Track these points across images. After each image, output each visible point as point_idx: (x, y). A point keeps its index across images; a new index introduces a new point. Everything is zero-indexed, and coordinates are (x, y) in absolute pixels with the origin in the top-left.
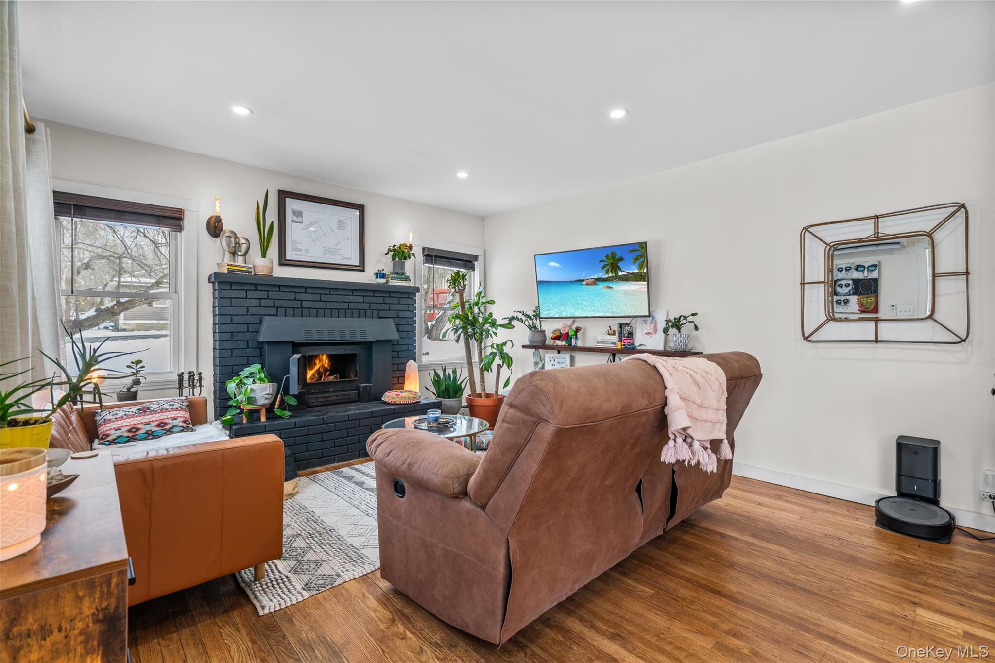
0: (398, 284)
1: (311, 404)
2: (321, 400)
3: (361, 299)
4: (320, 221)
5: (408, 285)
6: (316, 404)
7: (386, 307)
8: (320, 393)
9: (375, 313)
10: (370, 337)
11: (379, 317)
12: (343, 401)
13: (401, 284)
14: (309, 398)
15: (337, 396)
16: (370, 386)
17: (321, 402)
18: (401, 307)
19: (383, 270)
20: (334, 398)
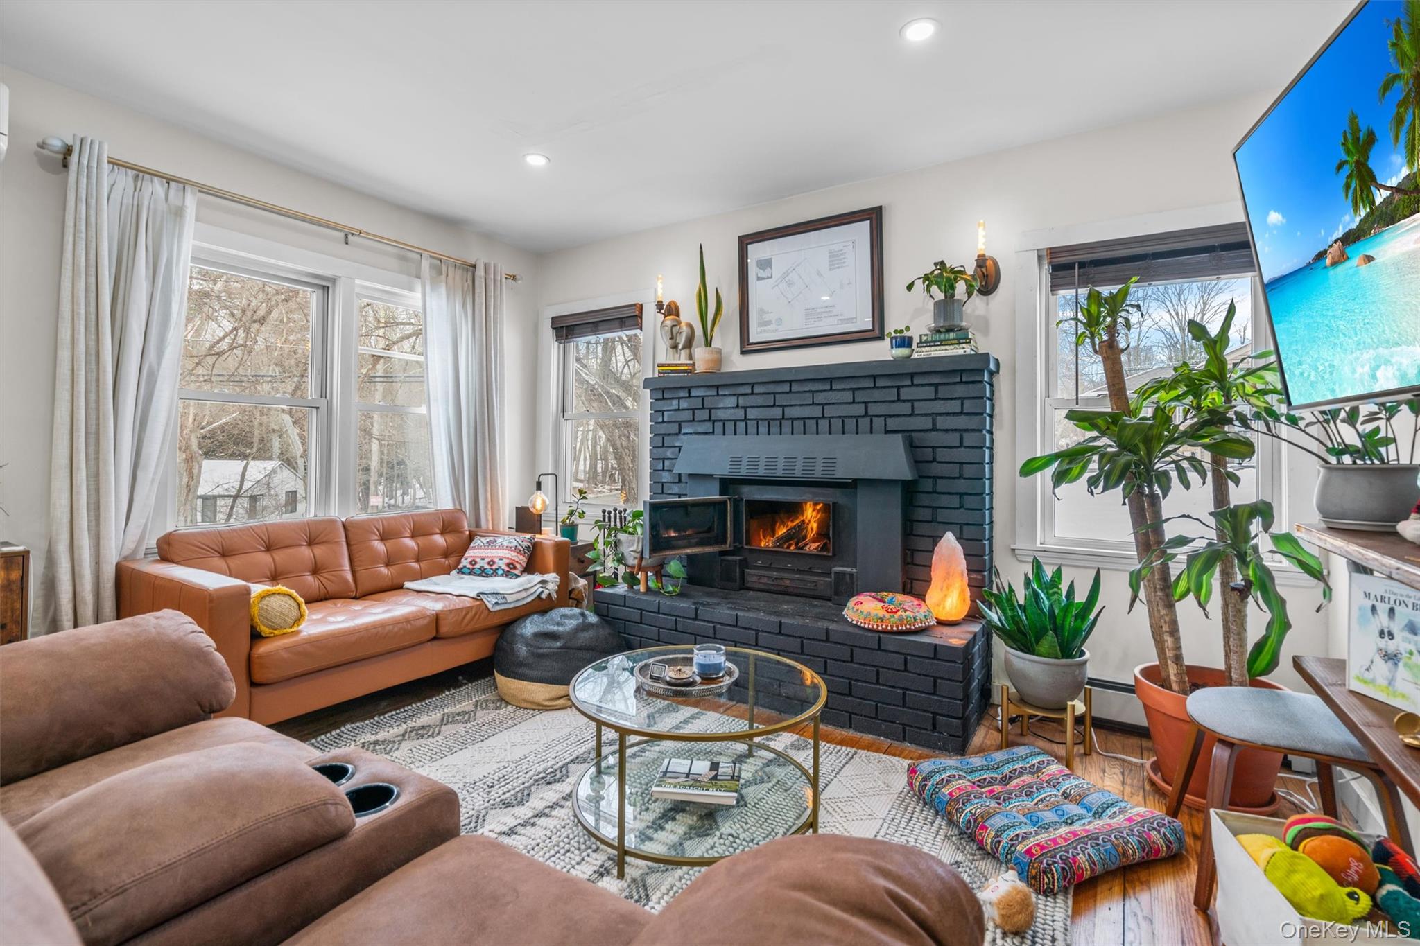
0: (933, 354)
1: (749, 585)
2: (765, 580)
3: (847, 396)
4: (798, 265)
5: (961, 352)
6: (757, 586)
7: (905, 408)
8: (769, 568)
9: (878, 422)
10: (842, 472)
11: (887, 432)
12: (802, 592)
13: (944, 353)
14: (749, 574)
15: (791, 580)
16: (851, 575)
17: (765, 584)
18: (939, 407)
19: (908, 328)
20: (788, 583)
